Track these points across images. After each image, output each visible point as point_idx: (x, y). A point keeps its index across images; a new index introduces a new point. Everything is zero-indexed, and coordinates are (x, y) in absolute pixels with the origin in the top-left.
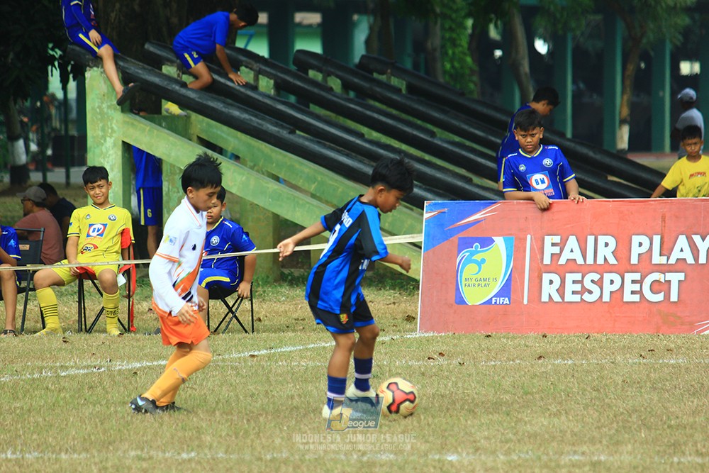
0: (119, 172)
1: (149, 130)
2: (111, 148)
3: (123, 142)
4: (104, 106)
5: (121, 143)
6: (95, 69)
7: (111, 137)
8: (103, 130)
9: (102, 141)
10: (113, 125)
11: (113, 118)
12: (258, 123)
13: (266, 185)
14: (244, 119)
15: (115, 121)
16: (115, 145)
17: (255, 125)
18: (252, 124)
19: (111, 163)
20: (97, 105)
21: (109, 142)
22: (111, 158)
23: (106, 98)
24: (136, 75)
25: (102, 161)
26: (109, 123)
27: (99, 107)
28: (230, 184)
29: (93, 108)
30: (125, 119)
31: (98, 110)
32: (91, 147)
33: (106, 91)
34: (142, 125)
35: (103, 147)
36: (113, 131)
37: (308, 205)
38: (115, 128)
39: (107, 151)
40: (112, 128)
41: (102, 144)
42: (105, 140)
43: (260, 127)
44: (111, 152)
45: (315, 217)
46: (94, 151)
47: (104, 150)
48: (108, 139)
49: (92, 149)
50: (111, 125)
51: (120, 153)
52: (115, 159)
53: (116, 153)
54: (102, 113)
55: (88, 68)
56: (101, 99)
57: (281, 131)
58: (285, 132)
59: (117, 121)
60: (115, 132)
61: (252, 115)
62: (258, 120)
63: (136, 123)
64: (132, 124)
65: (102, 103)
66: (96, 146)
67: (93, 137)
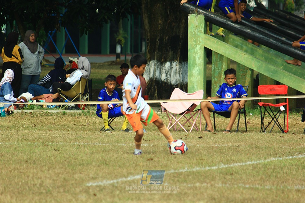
0: (202, 60)
1: (217, 42)
2: (199, 50)
3: (204, 47)
4: (196, 31)
5: (203, 47)
6: (193, 14)
7: (199, 45)
8: (195, 41)
9: (195, 47)
10: (200, 40)
11: (200, 36)
12: (267, 39)
13: (270, 67)
14: (261, 37)
15: (201, 38)
16: (200, 48)
17: (266, 40)
18: (264, 39)
19: (199, 56)
20: (193, 31)
21: (198, 47)
22: (199, 54)
23: (197, 27)
24: (212, 17)
25: (195, 55)
26: (198, 39)
27: (194, 31)
28: (254, 67)
29: (191, 32)
30: (206, 37)
31: (193, 33)
32: (190, 49)
33: (197, 24)
34: (213, 40)
35: (195, 49)
36: (200, 42)
37: (290, 76)
38: (201, 41)
39: (197, 51)
40: (200, 41)
41: (195, 48)
42: (196, 46)
43: (268, 41)
44: (199, 52)
45: (293, 81)
46: (191, 51)
47: (196, 51)
48: (198, 46)
49: (190, 50)
50: (199, 39)
51: (203, 52)
52: (201, 54)
53: (201, 52)
54: (195, 34)
55: (189, 14)
56: (195, 28)
57: (278, 43)
58: (279, 43)
59: (202, 38)
60: (201, 43)
61: (264, 36)
62: (267, 38)
63: (211, 39)
64: (209, 39)
65: (195, 30)
66: (192, 49)
67: (191, 45)
